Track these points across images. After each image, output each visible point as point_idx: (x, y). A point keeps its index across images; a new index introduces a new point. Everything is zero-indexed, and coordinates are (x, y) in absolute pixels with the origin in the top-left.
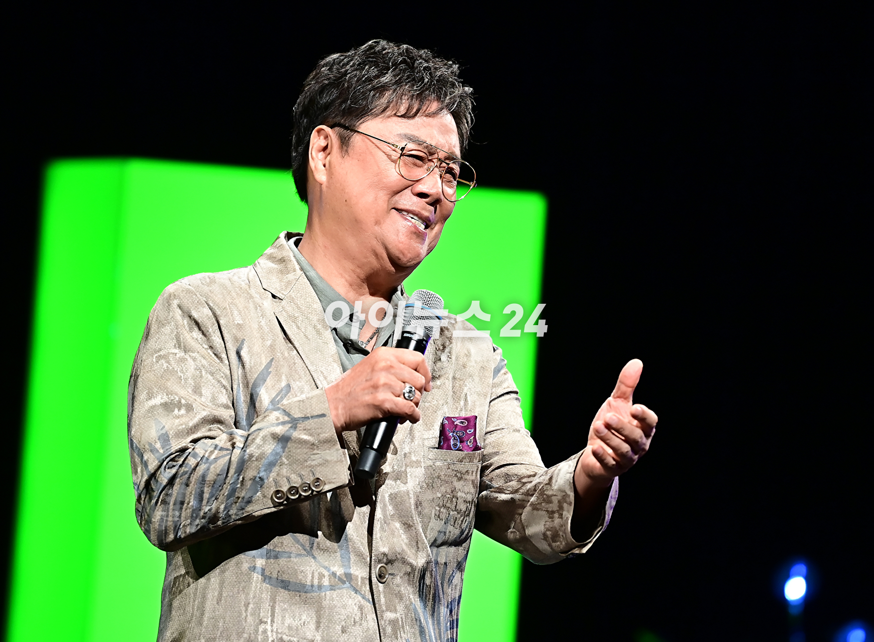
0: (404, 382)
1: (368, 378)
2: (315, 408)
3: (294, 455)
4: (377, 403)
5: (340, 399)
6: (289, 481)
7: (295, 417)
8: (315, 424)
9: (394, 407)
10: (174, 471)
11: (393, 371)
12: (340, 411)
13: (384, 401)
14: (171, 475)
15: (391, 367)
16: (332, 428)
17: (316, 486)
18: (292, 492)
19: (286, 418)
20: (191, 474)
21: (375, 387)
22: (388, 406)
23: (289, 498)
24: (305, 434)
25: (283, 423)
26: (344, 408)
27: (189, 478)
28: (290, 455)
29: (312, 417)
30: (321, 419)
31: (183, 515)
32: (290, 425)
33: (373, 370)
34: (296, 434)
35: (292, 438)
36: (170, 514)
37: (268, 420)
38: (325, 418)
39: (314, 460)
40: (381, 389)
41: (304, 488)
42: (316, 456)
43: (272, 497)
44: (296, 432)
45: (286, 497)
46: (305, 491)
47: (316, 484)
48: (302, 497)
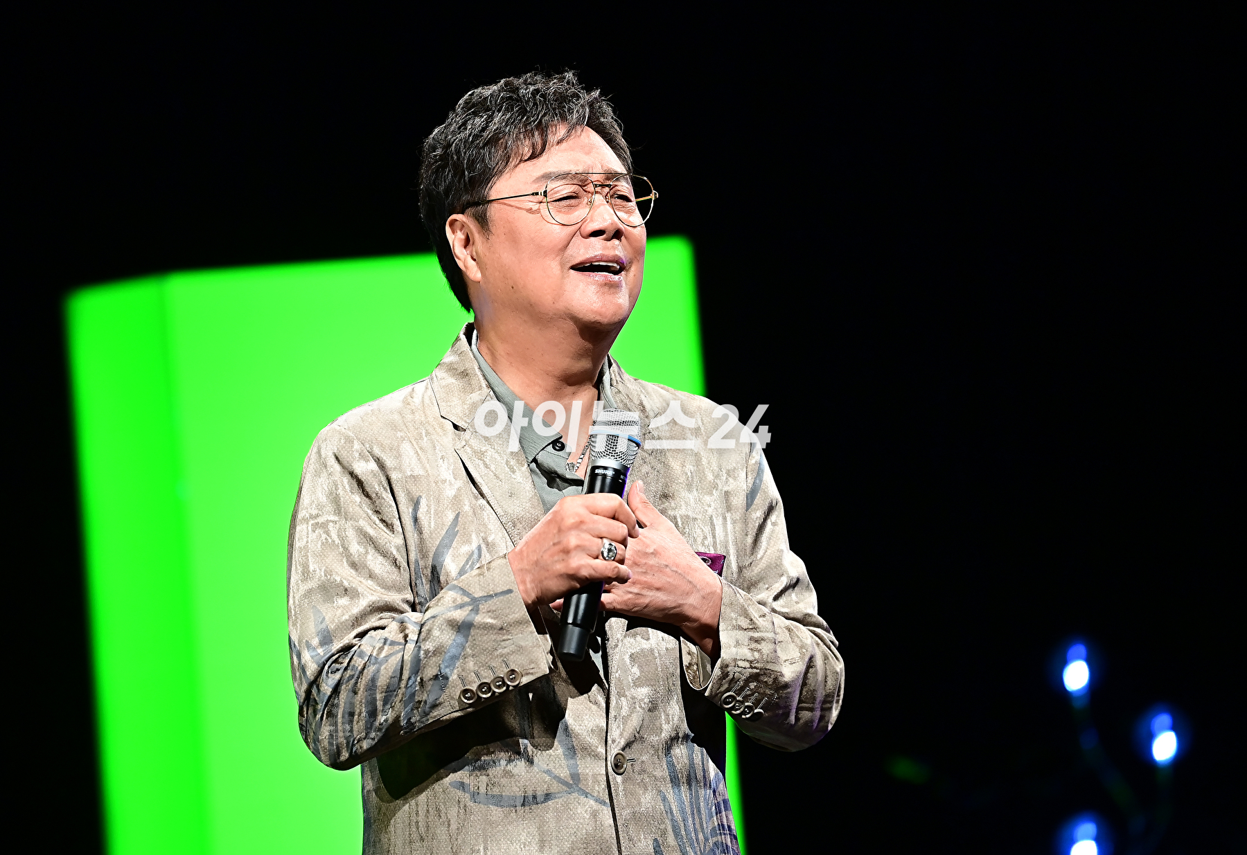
0: (601, 538)
1: (556, 541)
2: (498, 582)
3: (481, 643)
4: (571, 572)
5: (526, 570)
6: (477, 675)
7: (476, 596)
8: (501, 602)
9: (593, 573)
10: (338, 676)
11: (584, 527)
12: (529, 586)
13: (579, 568)
14: (335, 682)
15: (582, 522)
16: (522, 607)
17: (512, 679)
18: (483, 690)
19: (466, 599)
20: (358, 678)
21: (566, 552)
22: (585, 573)
23: (481, 697)
24: (490, 617)
25: (461, 606)
26: (533, 581)
27: (356, 683)
28: (475, 644)
29: (496, 595)
30: (507, 596)
31: (355, 727)
32: (470, 608)
33: (560, 530)
34: (479, 619)
35: (475, 624)
36: (340, 728)
37: (442, 604)
38: (512, 595)
39: (505, 647)
40: (573, 554)
41: (498, 684)
42: (507, 642)
43: (460, 697)
44: (479, 615)
45: (476, 697)
46: (499, 687)
47: (511, 677)
48: (497, 694)
